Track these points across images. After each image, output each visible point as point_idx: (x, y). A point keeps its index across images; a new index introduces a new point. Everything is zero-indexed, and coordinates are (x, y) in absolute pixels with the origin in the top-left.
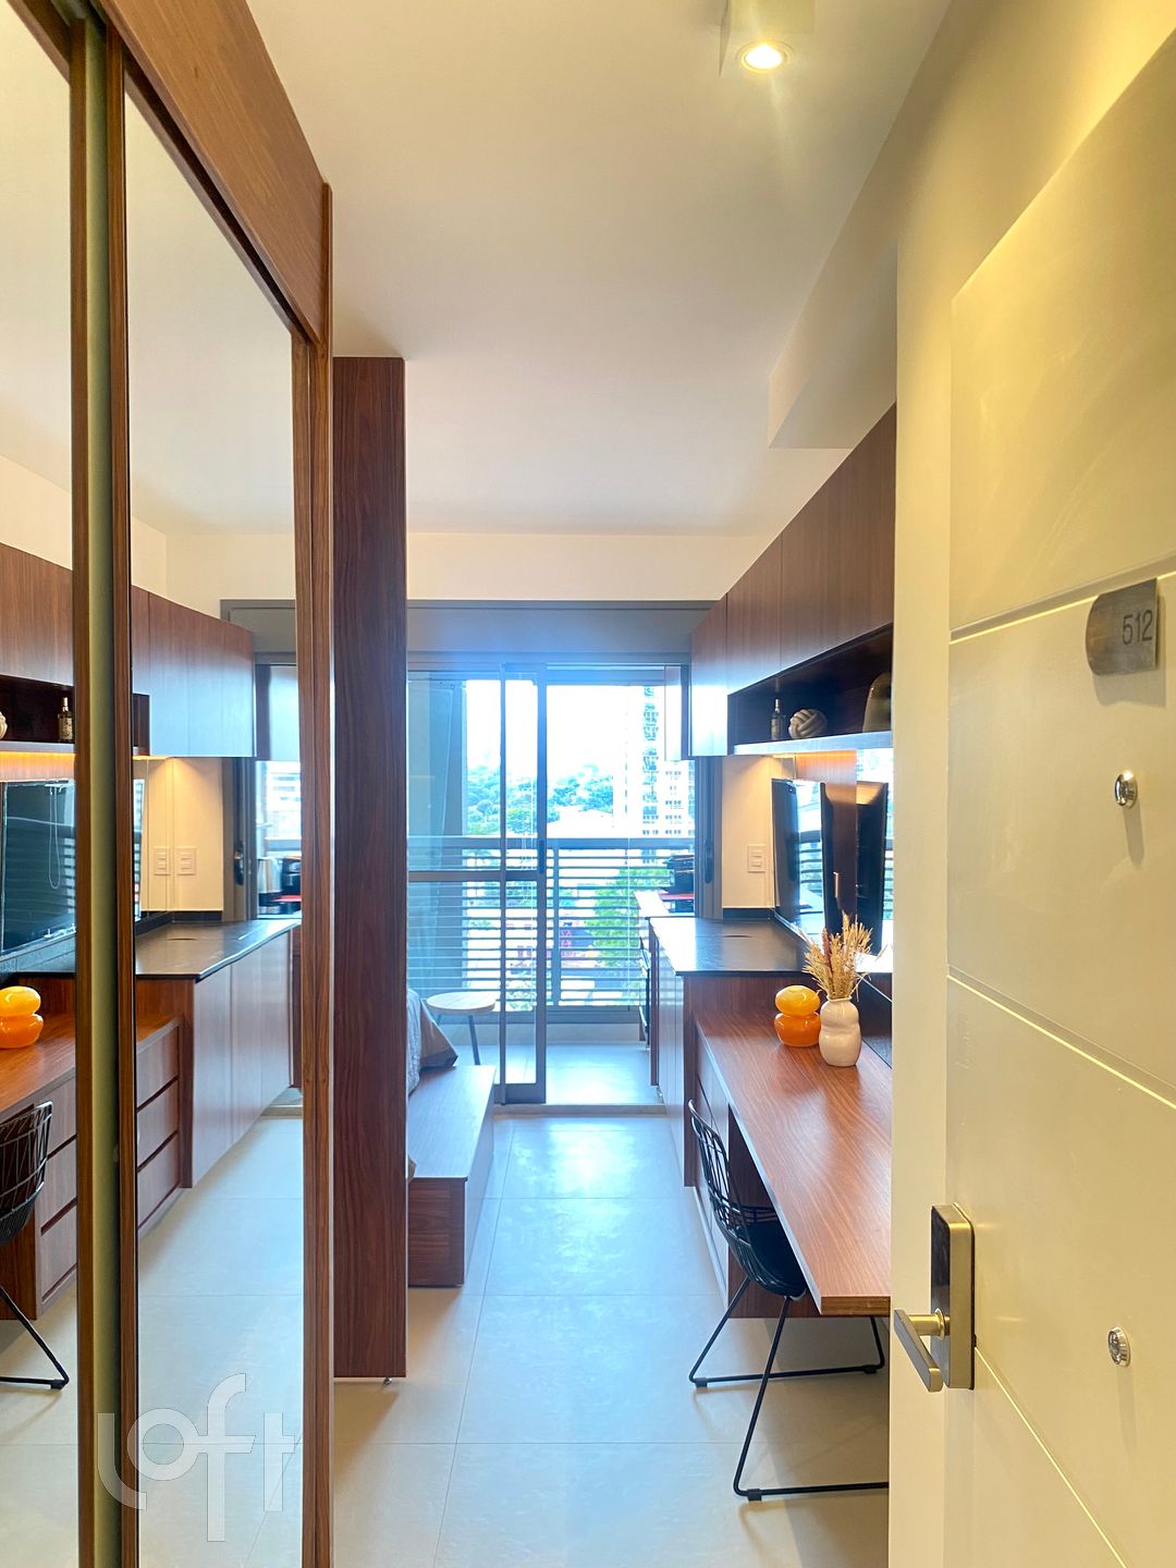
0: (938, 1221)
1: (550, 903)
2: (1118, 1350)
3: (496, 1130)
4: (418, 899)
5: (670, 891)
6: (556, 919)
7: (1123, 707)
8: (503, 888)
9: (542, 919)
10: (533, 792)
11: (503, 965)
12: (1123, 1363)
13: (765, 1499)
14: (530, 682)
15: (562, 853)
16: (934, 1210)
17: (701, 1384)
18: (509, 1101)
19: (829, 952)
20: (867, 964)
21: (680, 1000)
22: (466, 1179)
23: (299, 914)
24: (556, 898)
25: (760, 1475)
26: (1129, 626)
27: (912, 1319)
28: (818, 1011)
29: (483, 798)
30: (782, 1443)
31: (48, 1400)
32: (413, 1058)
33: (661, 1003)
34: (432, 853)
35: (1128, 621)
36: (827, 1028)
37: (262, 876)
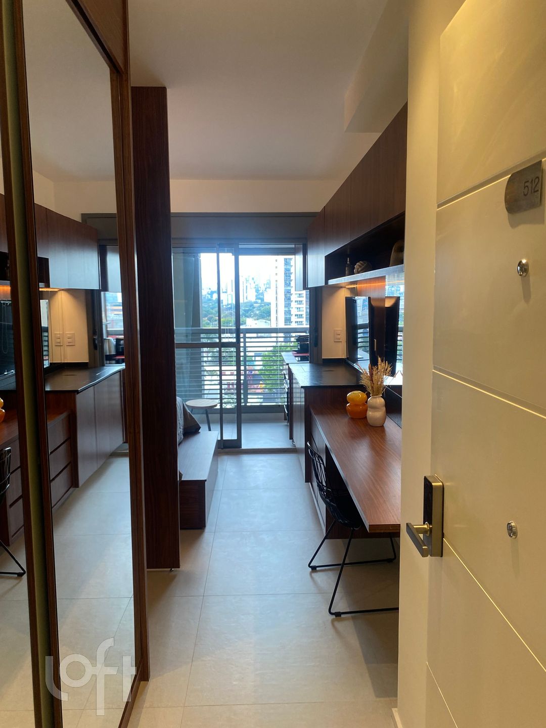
0: (427, 483)
1: (242, 363)
2: (511, 531)
3: (219, 460)
4: (181, 357)
5: (298, 352)
6: (245, 370)
7: (522, 228)
8: (220, 352)
9: (238, 370)
10: (233, 311)
11: (221, 387)
12: (514, 537)
13: (343, 616)
14: (231, 254)
15: (248, 335)
16: (425, 479)
17: (314, 569)
18: (225, 447)
19: (372, 374)
20: (389, 381)
21: (303, 402)
22: (206, 480)
23: (124, 364)
24: (245, 361)
25: (341, 605)
26: (527, 186)
27: (415, 527)
28: (366, 402)
29: (209, 314)
30: (350, 593)
31: (15, 582)
32: (180, 428)
33: (294, 403)
34: (187, 336)
35: (526, 184)
36: (370, 409)
37: (106, 346)
